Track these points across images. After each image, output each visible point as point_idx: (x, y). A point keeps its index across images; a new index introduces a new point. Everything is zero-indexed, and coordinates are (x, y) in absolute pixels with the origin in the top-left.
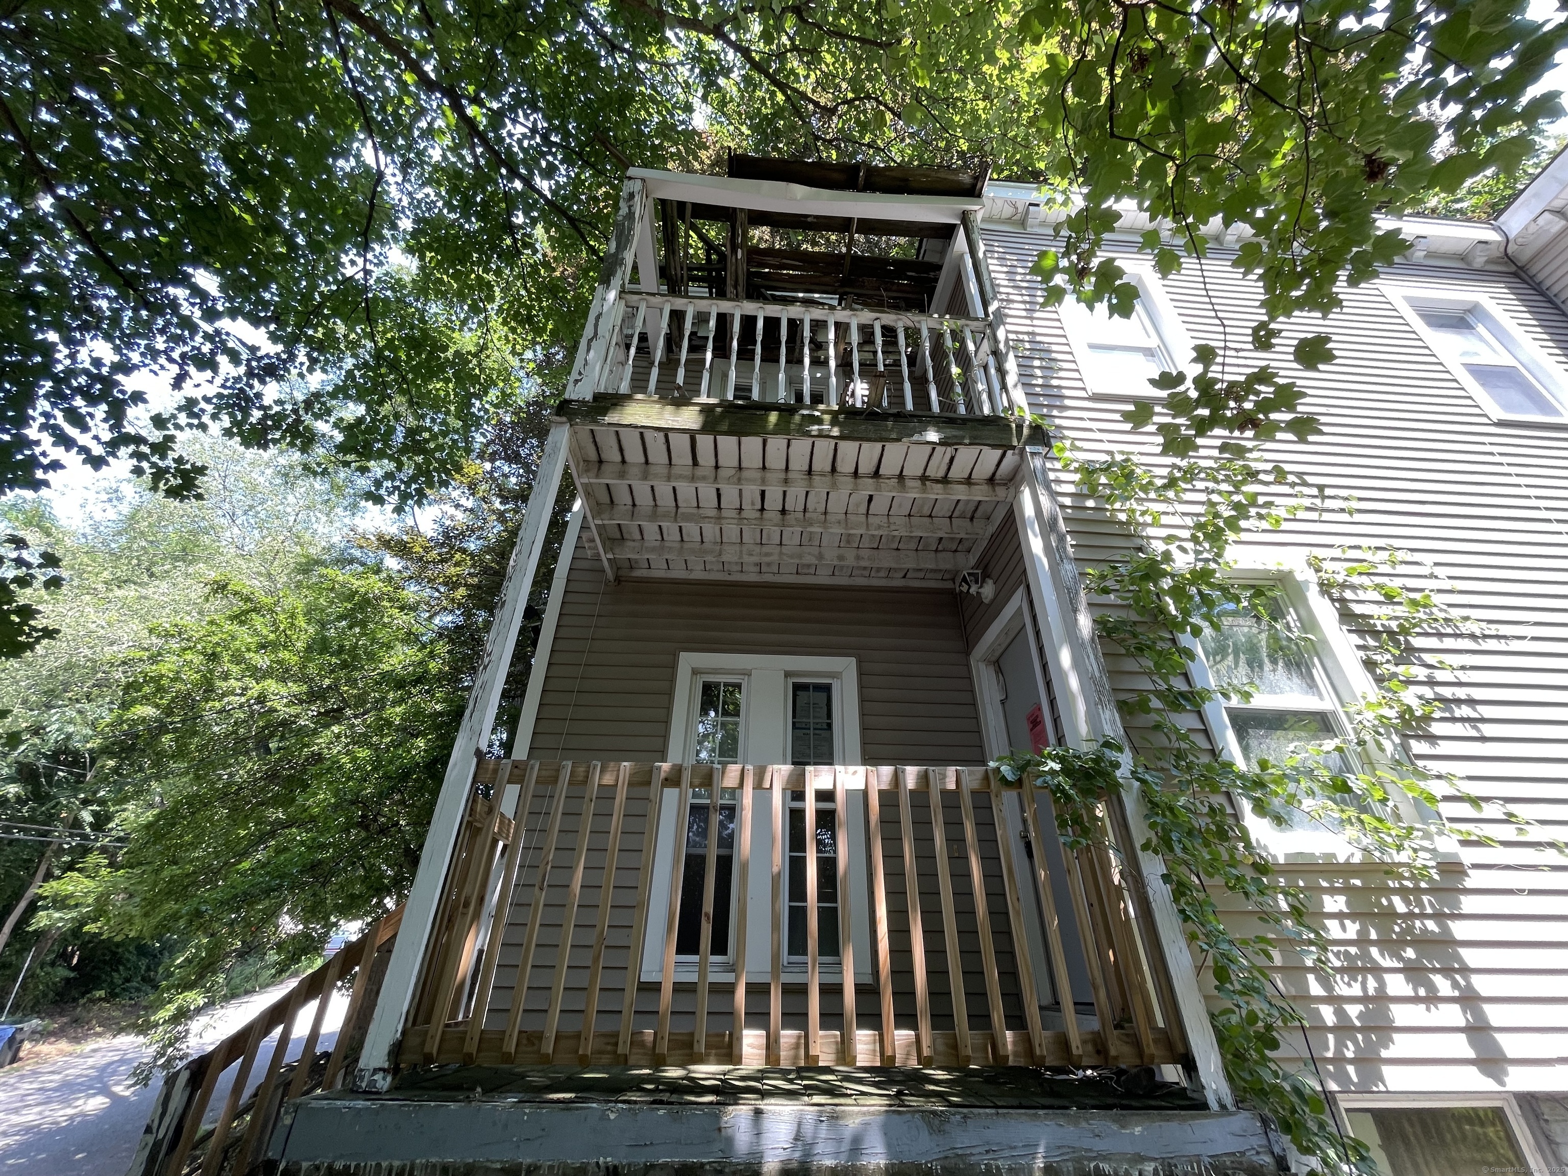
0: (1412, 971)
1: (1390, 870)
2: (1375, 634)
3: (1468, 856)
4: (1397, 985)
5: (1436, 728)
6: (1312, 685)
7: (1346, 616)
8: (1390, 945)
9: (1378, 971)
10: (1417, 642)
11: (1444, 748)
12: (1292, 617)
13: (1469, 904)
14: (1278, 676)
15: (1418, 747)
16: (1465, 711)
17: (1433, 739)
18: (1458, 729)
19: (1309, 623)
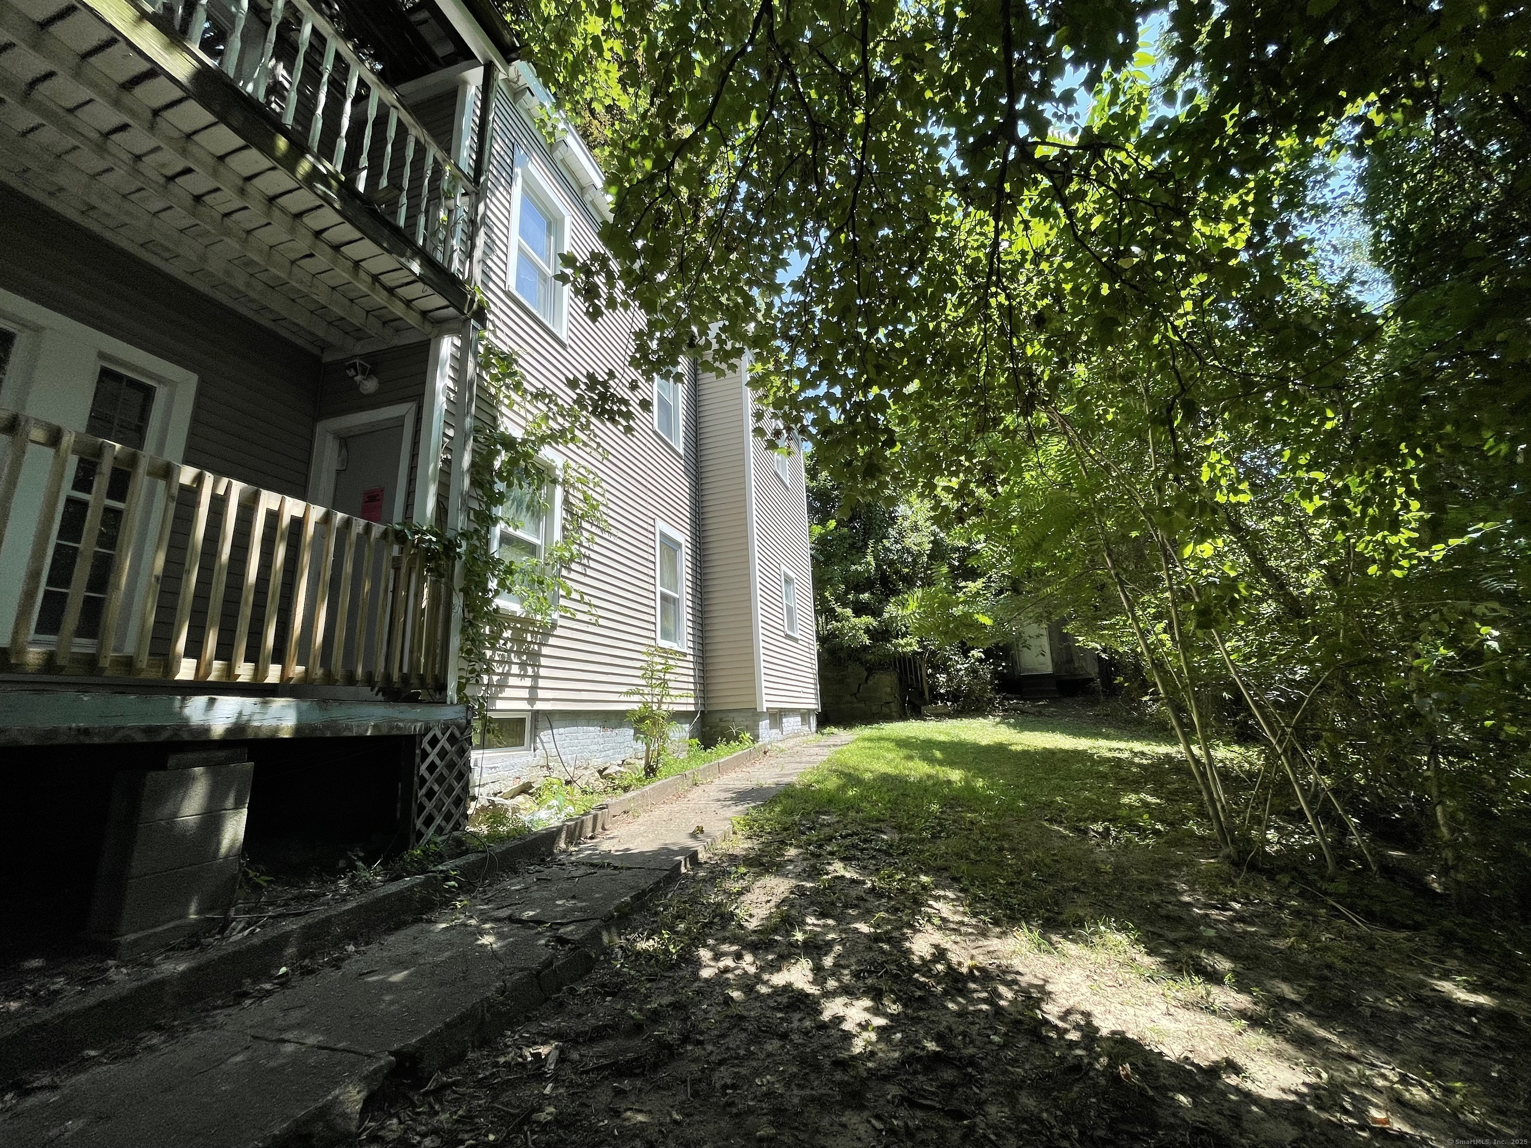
0: (523, 665)
1: (533, 623)
2: (572, 514)
3: (561, 622)
4: (515, 669)
5: (574, 566)
6: (537, 530)
7: (566, 501)
8: (519, 653)
9: (510, 663)
10: (585, 525)
11: (573, 575)
12: (544, 491)
13: (552, 641)
14: (525, 518)
15: (564, 572)
16: (585, 561)
17: (570, 570)
18: (579, 568)
19: (551, 498)
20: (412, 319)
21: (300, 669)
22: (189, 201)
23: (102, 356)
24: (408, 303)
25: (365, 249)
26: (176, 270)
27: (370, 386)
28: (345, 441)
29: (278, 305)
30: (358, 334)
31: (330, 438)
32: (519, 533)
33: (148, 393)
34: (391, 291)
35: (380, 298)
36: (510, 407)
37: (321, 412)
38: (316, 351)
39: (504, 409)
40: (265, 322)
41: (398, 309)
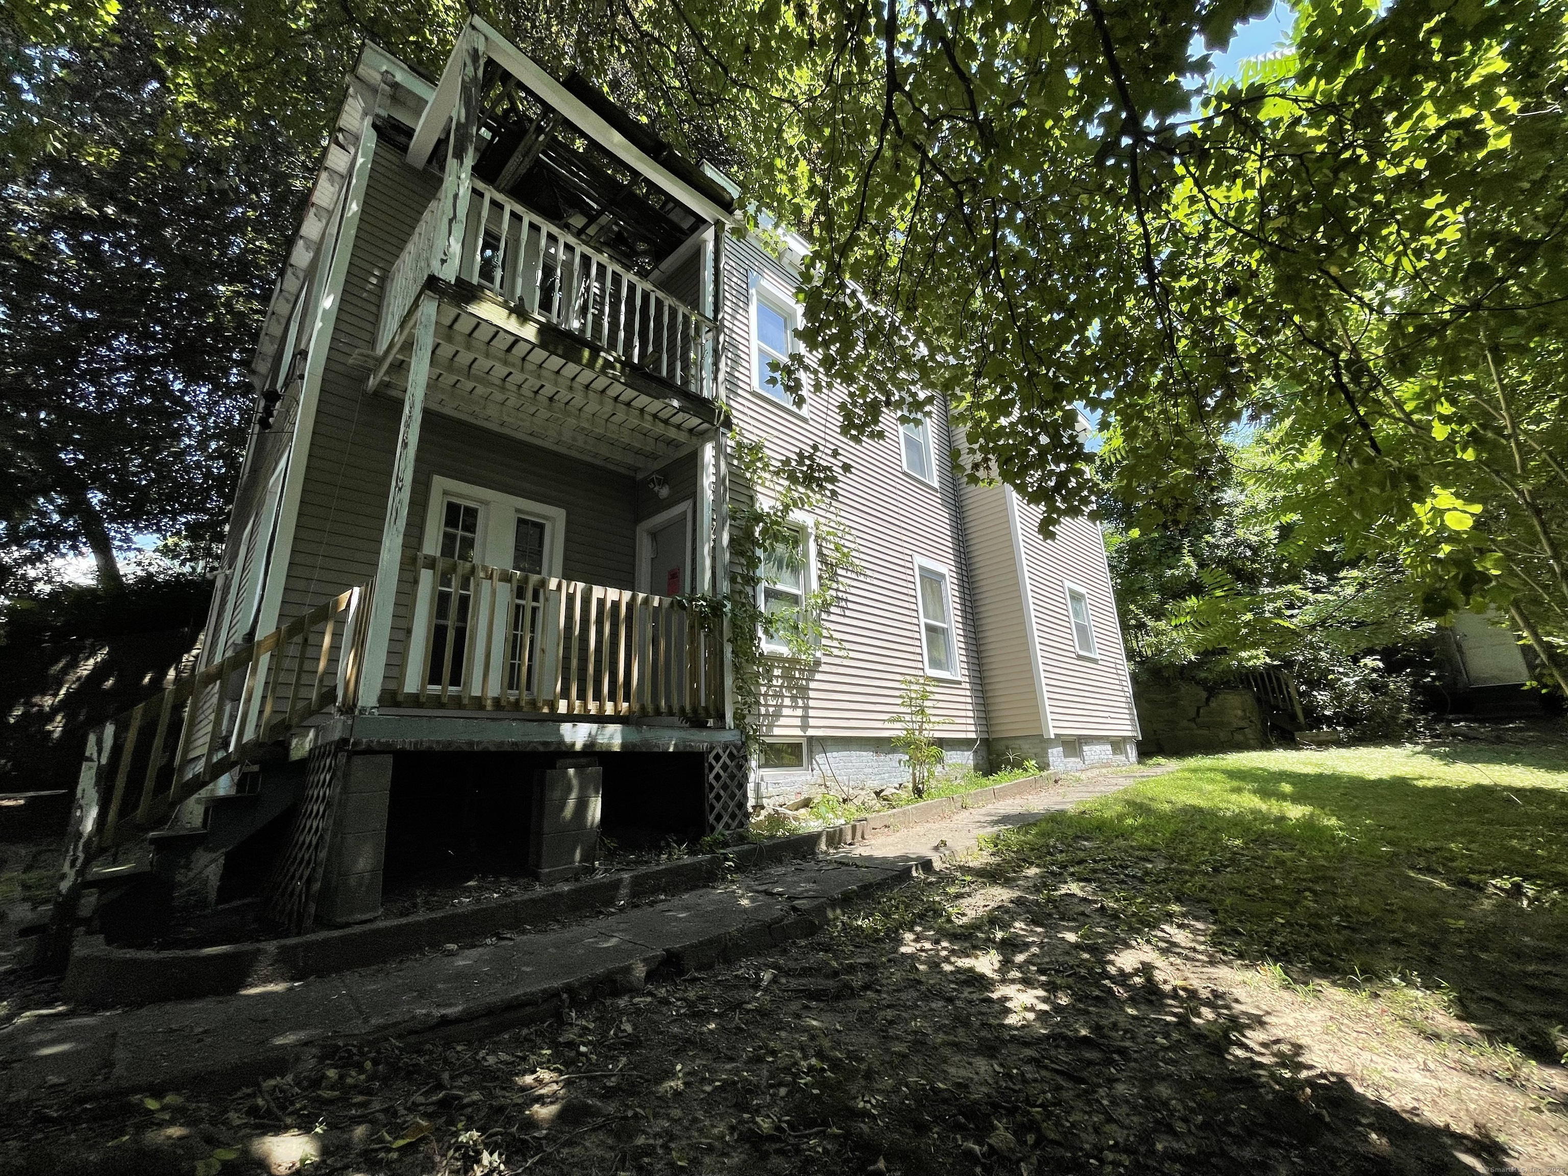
0: (794, 698)
1: (798, 661)
2: (826, 564)
3: (824, 659)
4: (787, 702)
5: (832, 609)
6: (797, 583)
7: (820, 554)
8: (789, 688)
9: (783, 696)
10: (840, 571)
11: (833, 617)
12: (800, 548)
13: (818, 676)
14: (786, 574)
15: (824, 616)
16: (843, 604)
17: (829, 613)
18: (838, 611)
19: (806, 554)
20: (682, 437)
21: (626, 705)
22: (547, 401)
23: (518, 511)
24: (679, 427)
25: (643, 400)
26: (548, 444)
27: (664, 492)
28: (654, 535)
29: (604, 451)
30: (654, 456)
31: (645, 535)
32: (779, 587)
33: (541, 527)
34: (666, 422)
35: (660, 428)
36: (763, 485)
37: (638, 520)
38: (632, 474)
39: (758, 488)
40: (598, 462)
41: (672, 433)
